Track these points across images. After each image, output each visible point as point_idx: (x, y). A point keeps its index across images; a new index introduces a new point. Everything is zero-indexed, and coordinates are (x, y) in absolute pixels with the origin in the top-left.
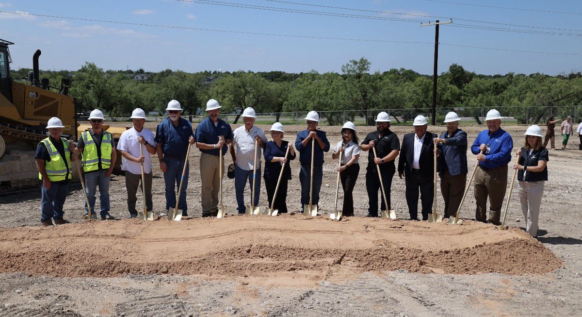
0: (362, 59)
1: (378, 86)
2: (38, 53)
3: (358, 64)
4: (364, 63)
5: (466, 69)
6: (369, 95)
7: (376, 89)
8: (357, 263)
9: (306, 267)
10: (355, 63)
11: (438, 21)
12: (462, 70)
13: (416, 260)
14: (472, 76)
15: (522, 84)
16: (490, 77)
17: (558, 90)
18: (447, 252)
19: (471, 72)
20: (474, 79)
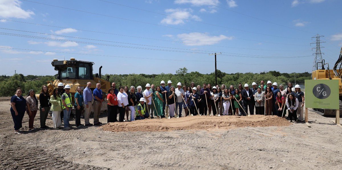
0: (184, 68)
1: (191, 78)
2: (101, 67)
3: (183, 70)
4: (185, 69)
5: (221, 71)
6: (188, 82)
7: (190, 80)
8: (235, 125)
9: (222, 126)
10: (181, 69)
11: (216, 53)
12: (220, 72)
13: (251, 124)
14: (224, 74)
15: (245, 77)
16: (229, 74)
17: (260, 78)
18: (259, 121)
19: (224, 72)
20: (226, 75)
